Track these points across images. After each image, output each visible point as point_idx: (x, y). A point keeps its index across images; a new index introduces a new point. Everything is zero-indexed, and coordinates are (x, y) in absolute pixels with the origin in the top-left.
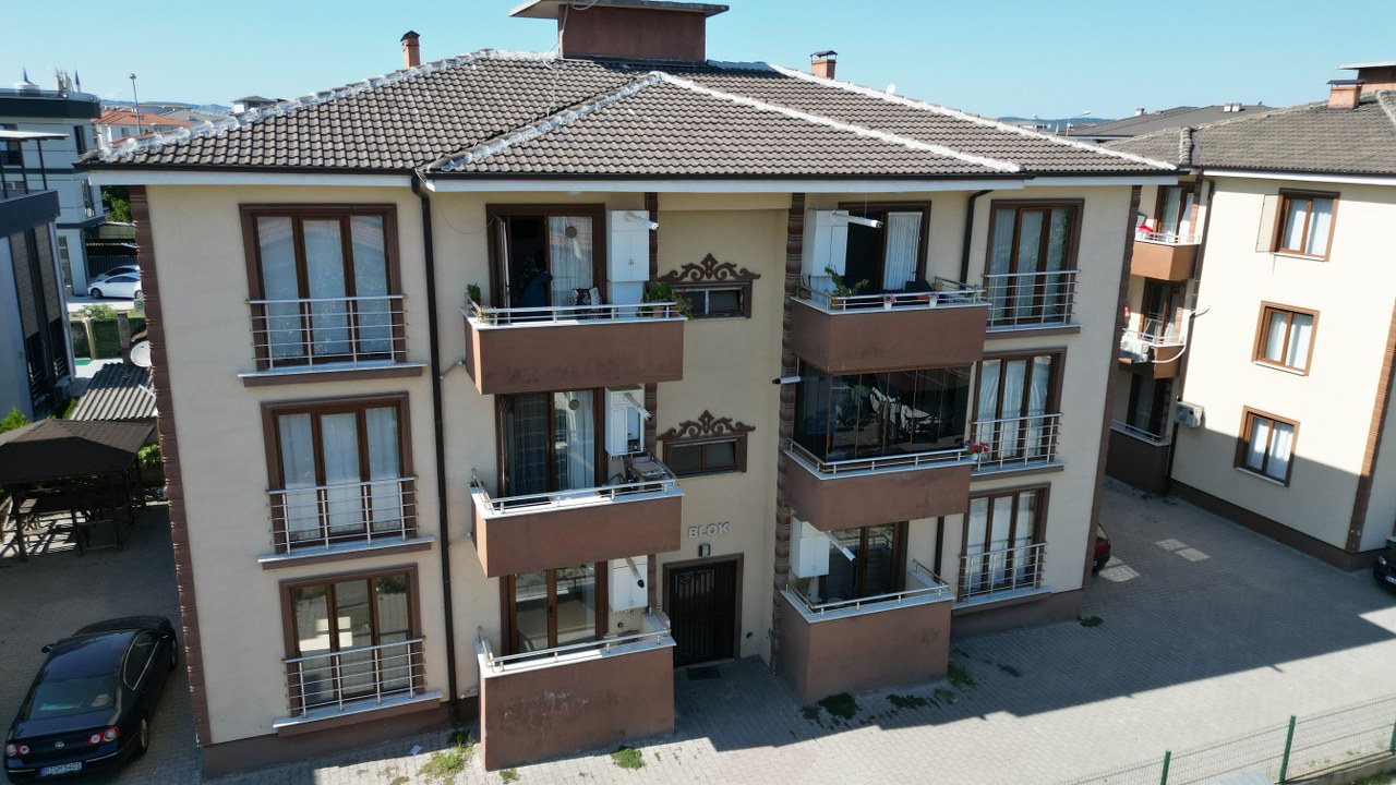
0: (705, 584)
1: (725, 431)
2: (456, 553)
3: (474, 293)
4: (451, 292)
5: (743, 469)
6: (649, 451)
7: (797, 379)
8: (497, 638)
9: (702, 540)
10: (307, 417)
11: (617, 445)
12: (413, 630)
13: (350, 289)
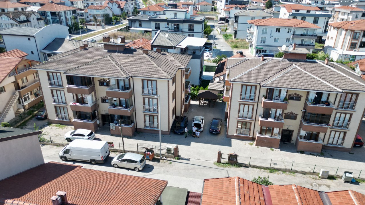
0: (288, 133)
1: (294, 114)
2: (256, 122)
3: (264, 96)
4: (261, 95)
5: (296, 120)
6: (282, 116)
7: (305, 111)
8: (259, 132)
9: (288, 127)
10: (243, 105)
11: (278, 114)
12: (250, 129)
13: (250, 93)
